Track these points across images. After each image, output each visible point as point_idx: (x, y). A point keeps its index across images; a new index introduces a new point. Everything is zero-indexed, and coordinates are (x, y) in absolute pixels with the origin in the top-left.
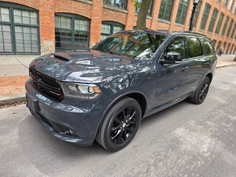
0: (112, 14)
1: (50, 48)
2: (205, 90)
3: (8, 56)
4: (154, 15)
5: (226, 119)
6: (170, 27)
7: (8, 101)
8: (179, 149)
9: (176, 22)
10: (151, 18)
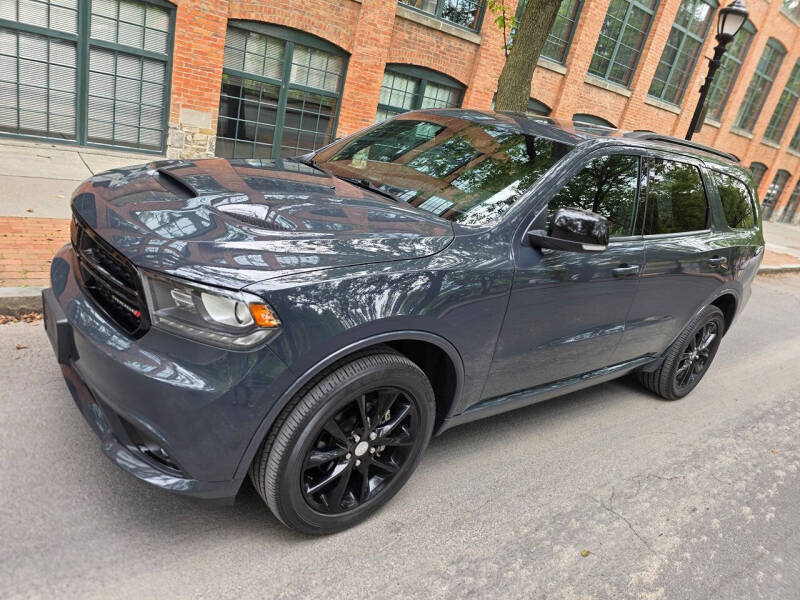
0: (424, 42)
1: (198, 136)
2: (704, 351)
3: (58, 147)
4: (574, 61)
5: (759, 471)
6: (626, 107)
7: (10, 304)
8: (552, 561)
9: (651, 92)
10: (563, 70)
